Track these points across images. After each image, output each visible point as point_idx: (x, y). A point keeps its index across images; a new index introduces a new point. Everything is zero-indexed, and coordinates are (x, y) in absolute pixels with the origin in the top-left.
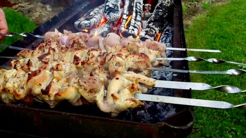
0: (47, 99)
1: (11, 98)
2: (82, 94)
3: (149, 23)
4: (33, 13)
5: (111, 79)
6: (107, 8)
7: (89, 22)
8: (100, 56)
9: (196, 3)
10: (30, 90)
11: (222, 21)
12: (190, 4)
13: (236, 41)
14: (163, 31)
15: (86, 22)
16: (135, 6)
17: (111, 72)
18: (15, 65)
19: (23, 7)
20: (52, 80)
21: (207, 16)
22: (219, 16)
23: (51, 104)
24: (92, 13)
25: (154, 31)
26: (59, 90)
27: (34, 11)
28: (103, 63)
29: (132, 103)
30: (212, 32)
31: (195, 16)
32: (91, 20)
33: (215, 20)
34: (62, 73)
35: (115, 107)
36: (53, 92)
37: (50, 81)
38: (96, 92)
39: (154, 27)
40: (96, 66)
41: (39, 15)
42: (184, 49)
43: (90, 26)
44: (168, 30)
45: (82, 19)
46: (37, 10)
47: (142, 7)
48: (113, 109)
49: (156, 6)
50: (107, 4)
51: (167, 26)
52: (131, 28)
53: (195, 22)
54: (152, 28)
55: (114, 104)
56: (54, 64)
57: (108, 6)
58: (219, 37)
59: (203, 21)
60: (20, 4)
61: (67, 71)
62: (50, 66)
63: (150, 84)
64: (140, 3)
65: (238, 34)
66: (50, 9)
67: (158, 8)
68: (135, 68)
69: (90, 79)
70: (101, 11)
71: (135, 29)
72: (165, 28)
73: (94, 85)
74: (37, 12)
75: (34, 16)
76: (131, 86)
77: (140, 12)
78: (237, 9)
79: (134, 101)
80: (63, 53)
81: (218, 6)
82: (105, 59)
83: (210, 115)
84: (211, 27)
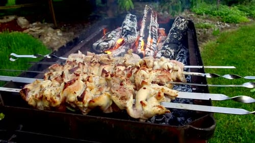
0: (82, 106)
1: (46, 106)
2: (114, 101)
3: (165, 45)
4: (44, 37)
5: (138, 90)
6: (124, 30)
7: (108, 44)
8: (126, 70)
9: (206, 30)
10: (65, 98)
11: (232, 47)
12: (200, 31)
13: (247, 68)
14: (177, 53)
15: (105, 44)
16: (150, 29)
17: (137, 84)
18: (49, 77)
19: (34, 32)
20: (86, 89)
21: (217, 42)
22: (229, 42)
23: (85, 111)
24: (109, 36)
25: (170, 53)
26: (92, 98)
27: (45, 36)
28: (129, 76)
29: (159, 109)
30: (223, 58)
31: (205, 42)
32: (109, 42)
33: (226, 47)
34: (93, 84)
35: (144, 113)
36: (87, 99)
37: (84, 90)
38: (126, 99)
39: (169, 48)
40: (123, 78)
41: (50, 40)
42: (201, 67)
43: (108, 47)
44: (183, 52)
45: (100, 41)
46: (48, 35)
47: (157, 30)
48: (142, 115)
49: (171, 30)
50: (124, 27)
51: (181, 48)
52: (147, 49)
53: (205, 48)
54: (168, 50)
55: (143, 110)
56: (85, 77)
57: (125, 29)
58: (230, 62)
59: (213, 47)
60: (30, 29)
61: (97, 83)
62: (81, 78)
63: (173, 95)
64: (155, 27)
65: (249, 60)
66: (61, 34)
67: (172, 31)
68: (158, 81)
69: (120, 88)
70: (118, 34)
71: (152, 51)
72: (179, 50)
73: (124, 93)
74: (48, 36)
75: (45, 40)
76: (157, 94)
77: (155, 35)
78: (246, 35)
79: (161, 107)
80: (92, 66)
81: (228, 33)
82: (131, 72)
83: (223, 140)
84: (221, 53)
